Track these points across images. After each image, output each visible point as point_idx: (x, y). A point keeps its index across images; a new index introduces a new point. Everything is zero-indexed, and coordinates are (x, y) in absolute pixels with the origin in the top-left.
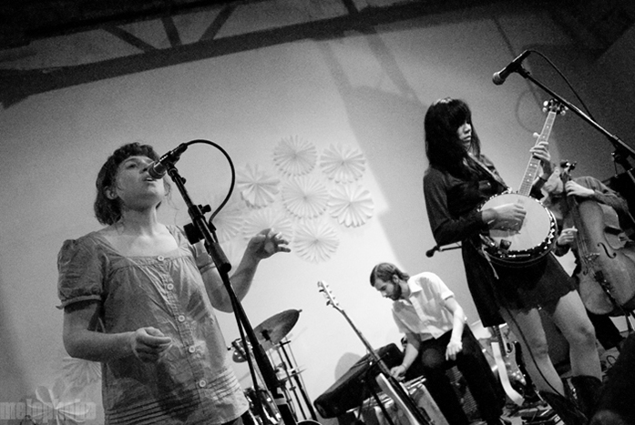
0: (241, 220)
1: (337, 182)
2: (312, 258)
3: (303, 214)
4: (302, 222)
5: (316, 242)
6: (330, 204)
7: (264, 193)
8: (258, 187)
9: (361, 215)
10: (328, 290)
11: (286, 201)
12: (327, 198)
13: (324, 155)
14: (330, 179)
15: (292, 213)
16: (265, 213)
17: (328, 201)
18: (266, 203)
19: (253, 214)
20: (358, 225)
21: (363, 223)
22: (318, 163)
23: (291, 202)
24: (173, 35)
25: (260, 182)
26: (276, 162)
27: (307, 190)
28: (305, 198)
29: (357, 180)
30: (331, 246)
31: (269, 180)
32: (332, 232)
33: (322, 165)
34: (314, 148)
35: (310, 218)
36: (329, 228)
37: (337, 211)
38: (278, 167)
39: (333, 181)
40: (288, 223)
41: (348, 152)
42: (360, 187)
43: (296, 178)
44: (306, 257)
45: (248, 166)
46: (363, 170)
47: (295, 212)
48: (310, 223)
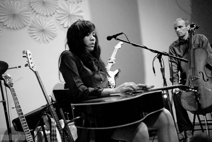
2: (38, 39)
3: (39, 12)
4: (37, 16)
5: (43, 31)
6: (57, 11)
10: (29, 57)
11: (31, 1)
12: (57, 7)
15: (33, 9)
16: (15, 4)
17: (57, 9)
28: (44, 3)
29: (78, 3)
30: (51, 36)
32: (54, 28)
35: (43, 16)
36: (53, 25)
37: (61, 17)
40: (29, 14)
42: (78, 7)
44: (34, 37)
47: (35, 9)
48: (42, 19)
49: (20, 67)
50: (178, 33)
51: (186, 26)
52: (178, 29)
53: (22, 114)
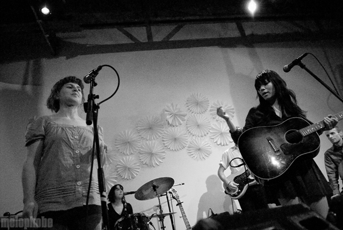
0: (163, 131)
1: (217, 121)
2: (195, 157)
3: (195, 133)
4: (194, 138)
5: (199, 149)
6: (210, 131)
7: (178, 119)
8: (175, 116)
9: (226, 140)
11: (188, 125)
12: (210, 128)
13: (213, 105)
14: (214, 118)
15: (190, 132)
16: (176, 129)
17: (210, 129)
18: (177, 124)
19: (170, 129)
20: (224, 145)
21: (227, 145)
22: (209, 109)
23: (190, 126)
24: (150, 36)
25: (177, 113)
26: (187, 105)
27: (199, 122)
28: (198, 126)
30: (207, 154)
31: (181, 113)
32: (209, 146)
33: (211, 111)
34: (208, 101)
35: (199, 137)
36: (207, 144)
37: (214, 136)
38: (188, 108)
39: (215, 120)
40: (187, 137)
41: (226, 106)
43: (195, 115)
44: (192, 156)
45: (172, 104)
46: (233, 117)
47: (191, 132)
48: (198, 139)
49: (183, 184)
50: (331, 140)
51: (339, 133)
52: (331, 136)
53: (189, 226)
